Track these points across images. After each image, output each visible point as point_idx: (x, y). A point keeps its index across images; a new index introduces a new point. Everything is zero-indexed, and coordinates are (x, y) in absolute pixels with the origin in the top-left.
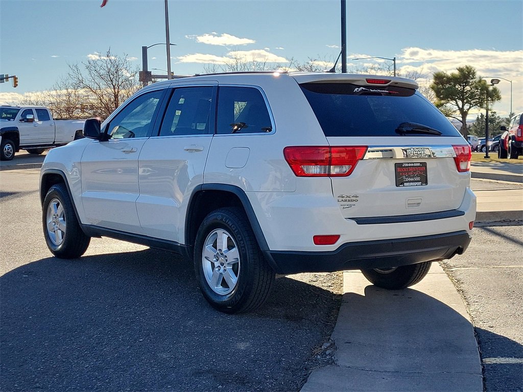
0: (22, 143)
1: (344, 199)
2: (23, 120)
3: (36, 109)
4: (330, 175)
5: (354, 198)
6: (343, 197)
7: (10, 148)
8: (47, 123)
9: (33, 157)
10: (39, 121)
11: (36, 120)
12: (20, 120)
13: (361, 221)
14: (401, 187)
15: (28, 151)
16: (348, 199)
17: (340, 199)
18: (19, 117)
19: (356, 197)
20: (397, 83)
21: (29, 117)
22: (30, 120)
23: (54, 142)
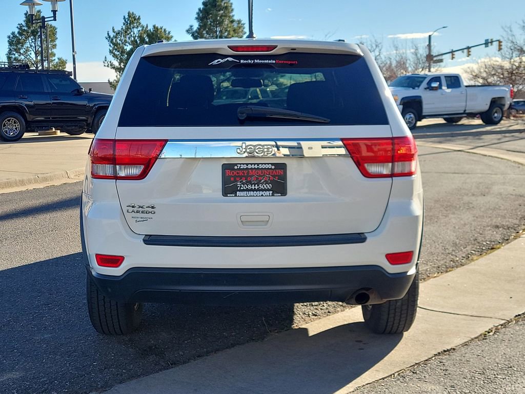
0: (425, 112)
1: (135, 209)
2: (428, 88)
3: (445, 77)
4: (116, 178)
5: (150, 210)
6: (133, 207)
7: (411, 117)
8: (456, 91)
9: (450, 126)
10: (448, 88)
11: (444, 88)
12: (425, 89)
13: (151, 240)
14: (231, 198)
15: (445, 119)
16: (140, 209)
17: (131, 209)
18: (424, 85)
19: (153, 207)
20: (295, 49)
21: (435, 85)
22: (434, 88)
23: (465, 111)
